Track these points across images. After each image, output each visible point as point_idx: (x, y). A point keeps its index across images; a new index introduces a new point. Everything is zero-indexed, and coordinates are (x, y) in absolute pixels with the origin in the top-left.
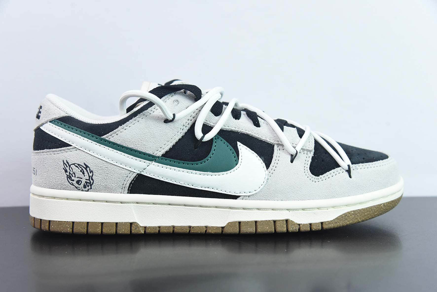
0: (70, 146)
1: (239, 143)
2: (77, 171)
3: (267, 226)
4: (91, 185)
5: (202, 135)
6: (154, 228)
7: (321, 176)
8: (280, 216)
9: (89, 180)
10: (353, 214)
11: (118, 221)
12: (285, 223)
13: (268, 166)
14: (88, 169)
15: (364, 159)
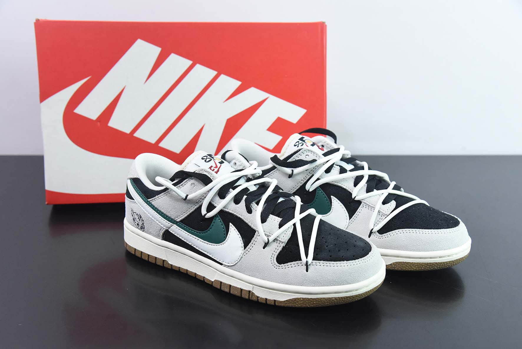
0: (133, 199)
1: (231, 224)
2: (136, 217)
3: (236, 291)
4: (144, 229)
5: (206, 213)
6: (176, 267)
7: (282, 265)
8: (246, 287)
9: (142, 225)
10: (302, 300)
11: (157, 257)
12: (248, 292)
13: (245, 247)
14: (141, 218)
15: (331, 256)
